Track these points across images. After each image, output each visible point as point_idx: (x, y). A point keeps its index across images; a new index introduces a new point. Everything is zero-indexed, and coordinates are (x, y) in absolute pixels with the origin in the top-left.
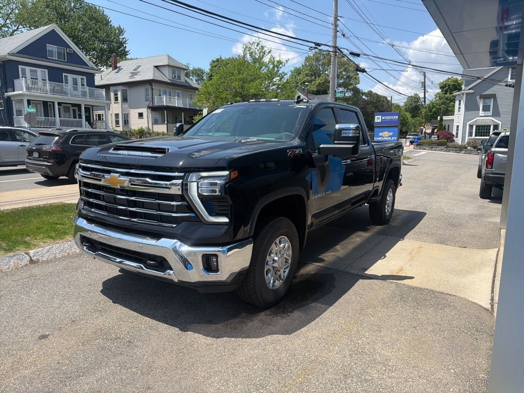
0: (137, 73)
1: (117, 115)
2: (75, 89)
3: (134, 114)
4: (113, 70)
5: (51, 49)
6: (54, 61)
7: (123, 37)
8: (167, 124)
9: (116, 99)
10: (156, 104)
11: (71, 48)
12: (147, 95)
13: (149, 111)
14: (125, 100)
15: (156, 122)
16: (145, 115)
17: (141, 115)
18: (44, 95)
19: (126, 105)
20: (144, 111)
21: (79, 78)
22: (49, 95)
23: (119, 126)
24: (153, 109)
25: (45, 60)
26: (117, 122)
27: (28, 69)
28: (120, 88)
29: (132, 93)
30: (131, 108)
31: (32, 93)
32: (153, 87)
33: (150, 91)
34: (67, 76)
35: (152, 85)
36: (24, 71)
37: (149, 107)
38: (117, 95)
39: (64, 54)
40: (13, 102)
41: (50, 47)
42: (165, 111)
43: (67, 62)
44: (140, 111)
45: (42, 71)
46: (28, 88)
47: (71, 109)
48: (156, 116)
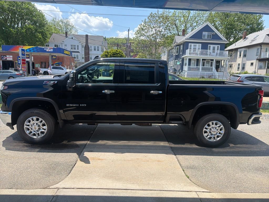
0: (255, 40)
1: (239, 64)
2: (214, 52)
3: (248, 63)
4: (243, 40)
5: (204, 34)
6: (205, 40)
7: (261, 20)
8: (267, 69)
9: (240, 55)
10: (262, 57)
11: (214, 32)
12: (257, 52)
13: (258, 61)
14: (245, 56)
15: (260, 68)
16: (254, 64)
17: (252, 64)
18: (196, 56)
19: (245, 59)
20: (254, 61)
21: (216, 46)
22: (199, 56)
23: (239, 71)
24: (260, 60)
25: (201, 39)
26: (239, 68)
27: (193, 44)
28: (243, 49)
29: (249, 52)
30: (247, 60)
31: (191, 55)
32: (262, 47)
33: (260, 49)
34: (210, 46)
35: (261, 46)
36: (191, 46)
37: (257, 59)
38: (241, 53)
39: (211, 35)
40: (184, 60)
41: (204, 33)
42: (267, 61)
43: (211, 39)
44: (252, 62)
45: (199, 45)
46: (190, 54)
47: (210, 62)
48: (261, 64)
